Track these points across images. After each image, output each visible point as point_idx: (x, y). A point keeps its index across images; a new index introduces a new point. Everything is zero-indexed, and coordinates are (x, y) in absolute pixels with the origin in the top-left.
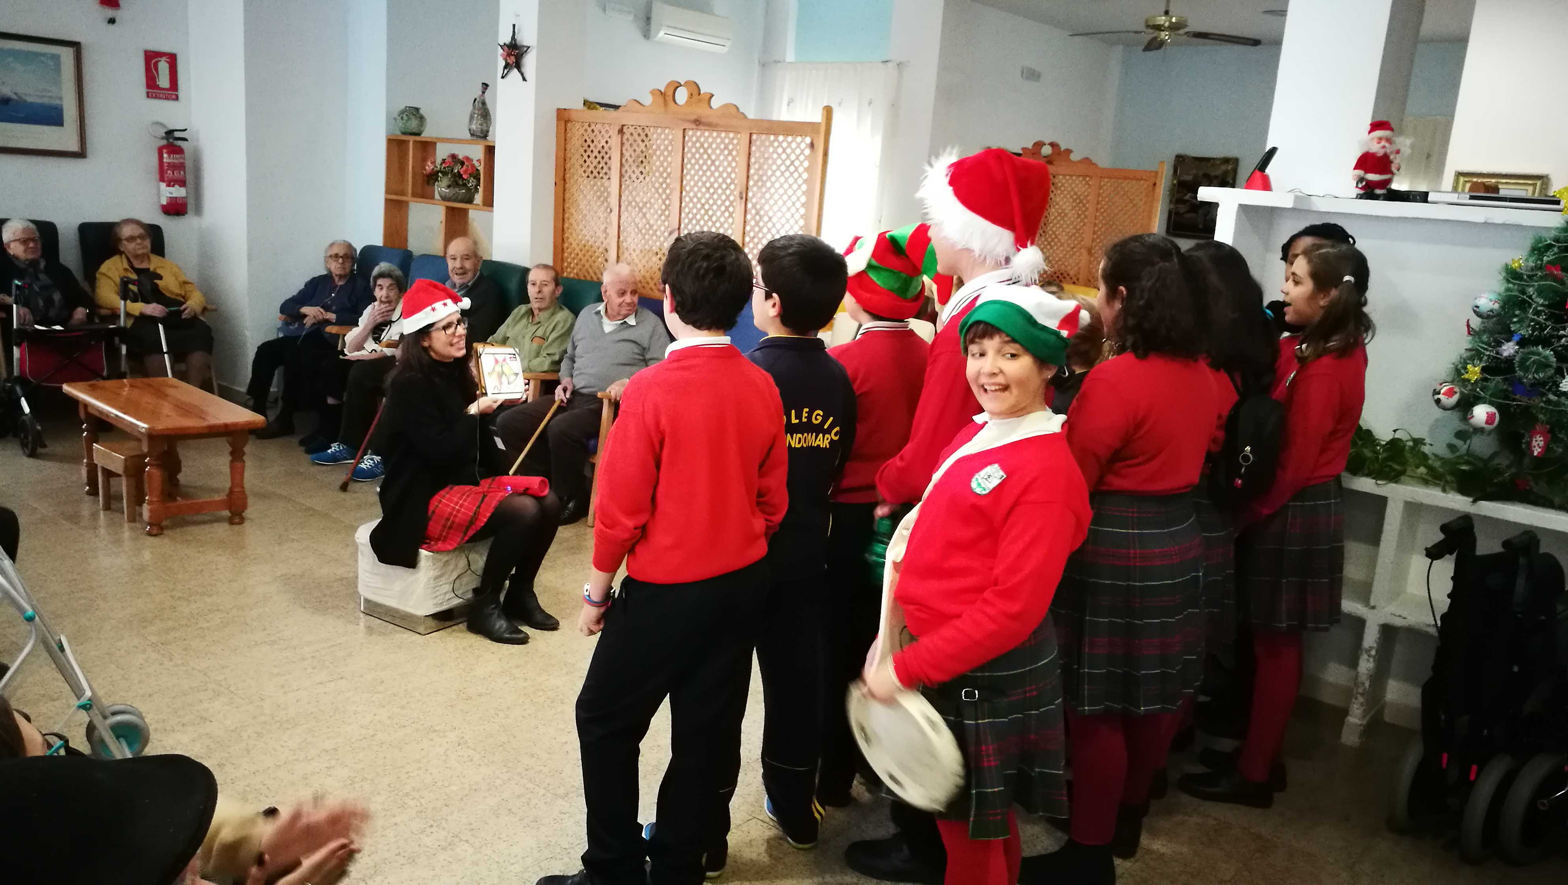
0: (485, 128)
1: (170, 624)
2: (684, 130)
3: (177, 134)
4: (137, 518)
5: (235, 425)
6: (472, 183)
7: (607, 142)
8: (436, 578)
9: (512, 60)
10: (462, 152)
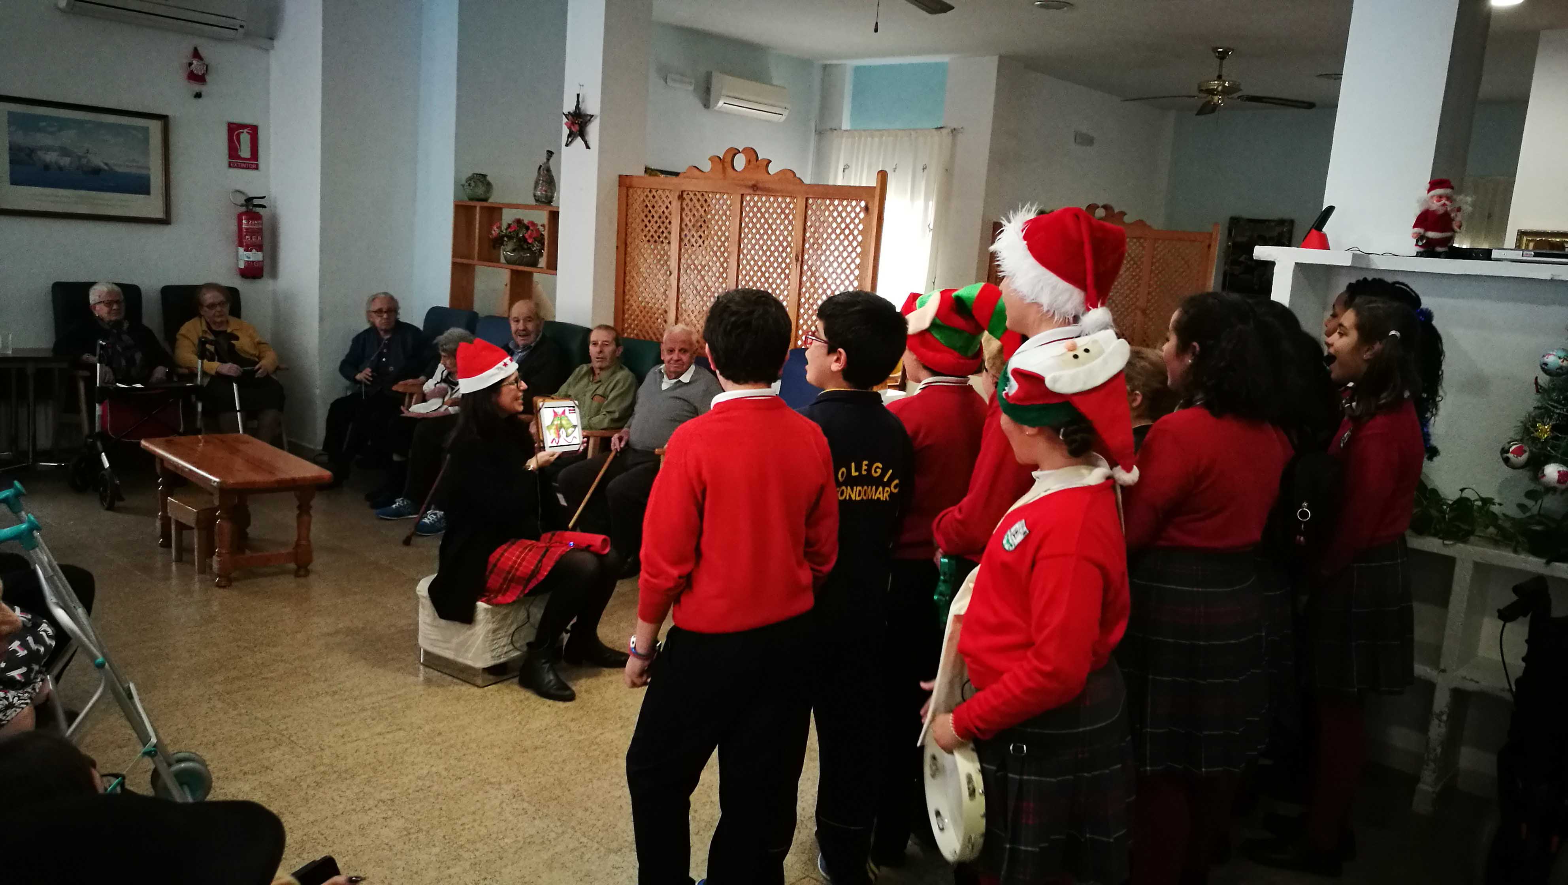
0: (549, 194)
1: (234, 673)
2: (742, 195)
3: (256, 202)
4: (208, 570)
5: (304, 479)
6: (536, 247)
7: (667, 208)
8: (494, 631)
9: (576, 128)
10: (527, 216)
